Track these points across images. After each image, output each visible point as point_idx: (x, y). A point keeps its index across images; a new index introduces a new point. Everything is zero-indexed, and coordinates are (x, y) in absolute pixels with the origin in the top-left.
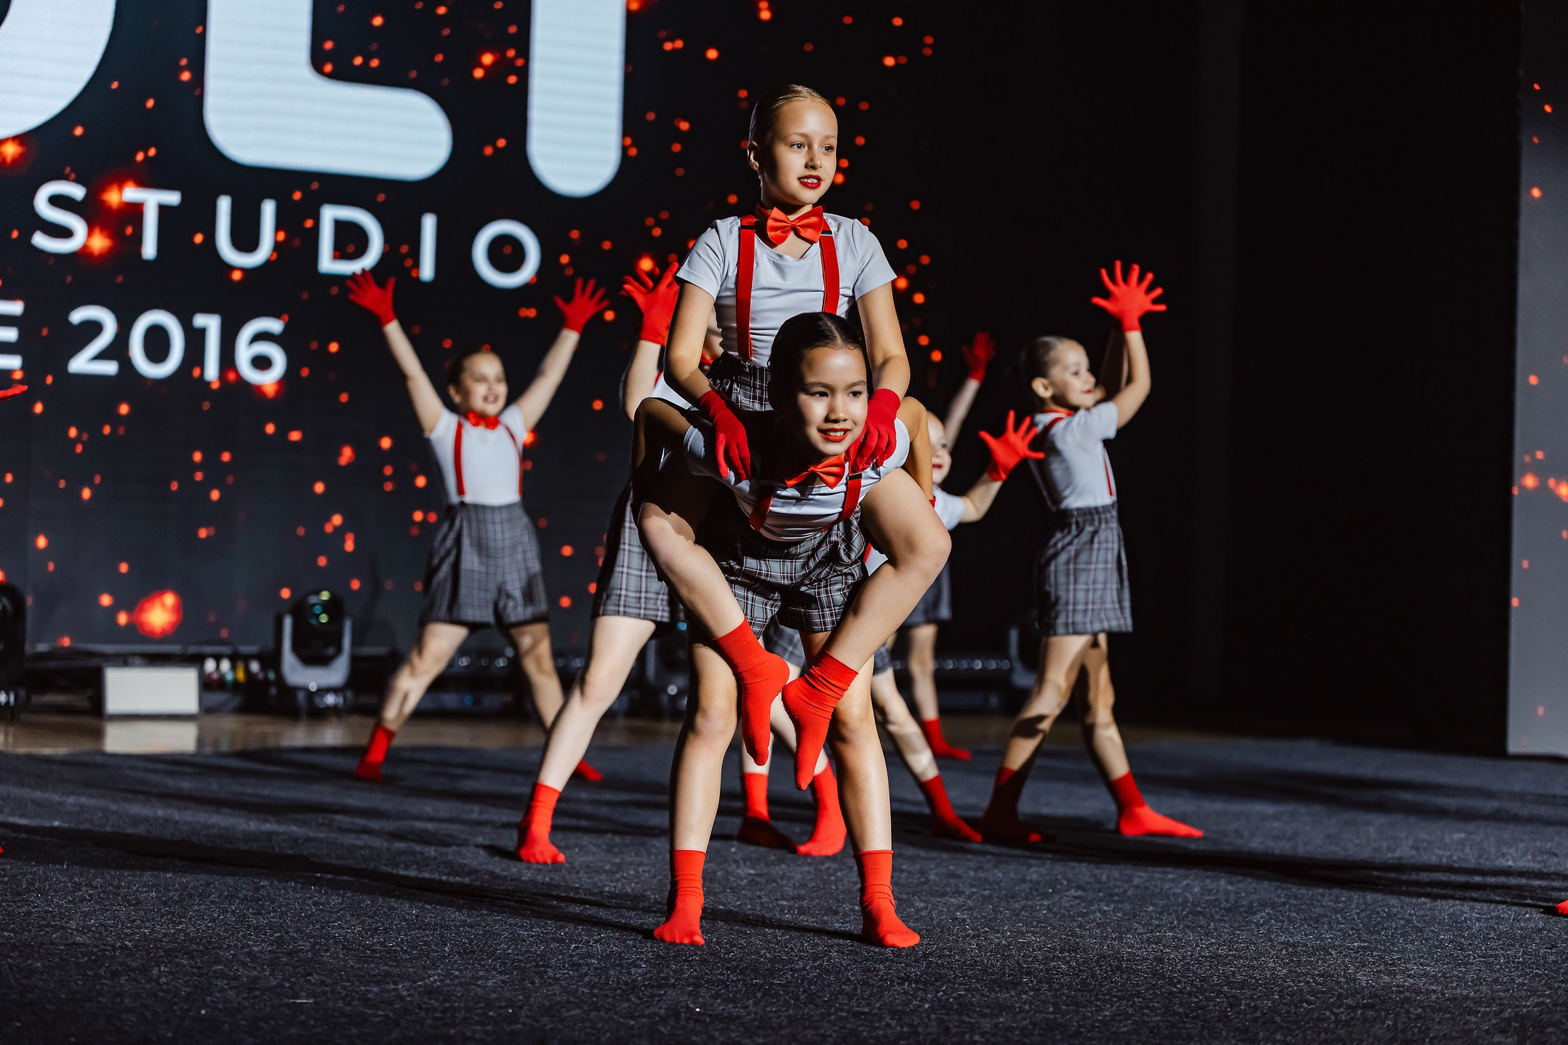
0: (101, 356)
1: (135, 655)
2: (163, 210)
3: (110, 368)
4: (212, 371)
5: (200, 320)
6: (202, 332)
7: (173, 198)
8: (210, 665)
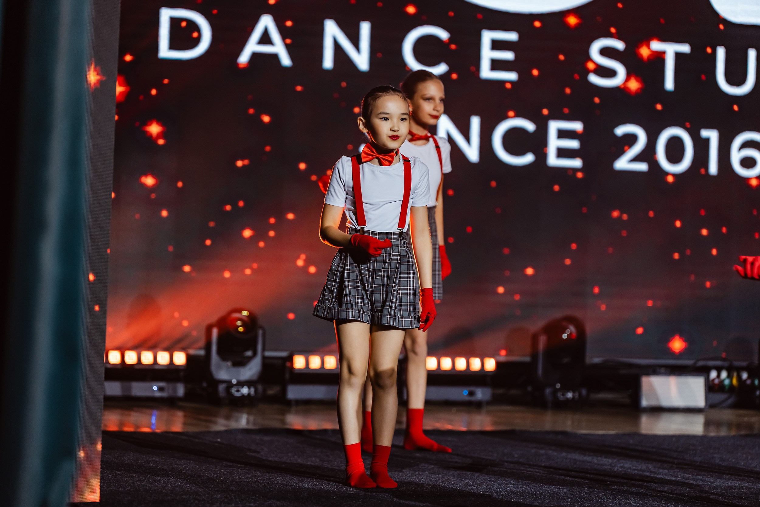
0: (636, 159)
1: (661, 366)
2: (678, 56)
3: (643, 167)
4: (713, 169)
5: (705, 133)
6: (707, 141)
7: (685, 48)
8: (713, 374)
